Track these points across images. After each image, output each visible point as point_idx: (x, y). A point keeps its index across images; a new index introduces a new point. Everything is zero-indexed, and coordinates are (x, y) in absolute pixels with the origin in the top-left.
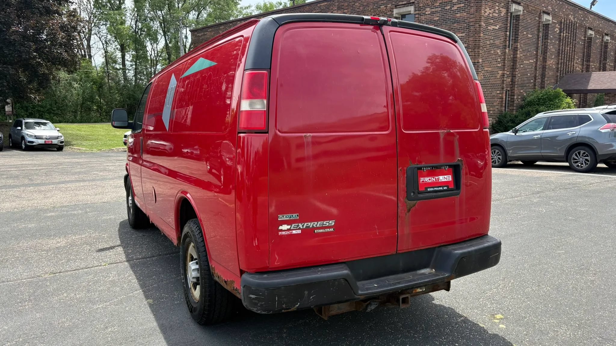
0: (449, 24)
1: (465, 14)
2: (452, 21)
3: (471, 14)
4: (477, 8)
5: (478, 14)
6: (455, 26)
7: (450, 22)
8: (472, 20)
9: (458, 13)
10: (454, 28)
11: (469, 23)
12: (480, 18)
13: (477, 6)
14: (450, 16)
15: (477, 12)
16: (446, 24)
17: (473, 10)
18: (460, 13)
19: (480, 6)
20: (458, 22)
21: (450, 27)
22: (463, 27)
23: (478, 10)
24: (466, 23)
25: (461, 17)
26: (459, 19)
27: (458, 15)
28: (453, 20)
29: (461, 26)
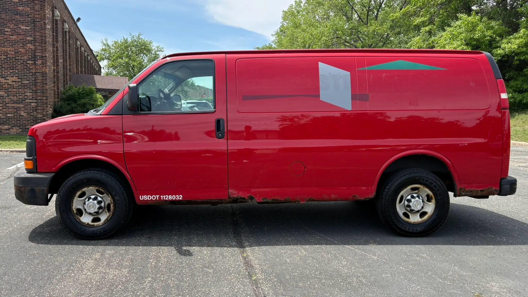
0: (10, 14)
1: (29, 9)
2: (13, 13)
3: (37, 11)
4: (41, 7)
5: (42, 12)
6: (18, 18)
7: (11, 12)
8: (37, 16)
9: (20, 6)
10: (16, 20)
11: (33, 18)
12: (44, 16)
13: (41, 5)
14: (10, 7)
15: (41, 10)
16: (5, 14)
17: (38, 8)
18: (23, 7)
19: (44, 6)
20: (21, 15)
21: (11, 18)
22: (27, 21)
23: (42, 8)
24: (30, 18)
25: (24, 10)
26: (21, 12)
27: (21, 8)
28: (14, 11)
29: (25, 19)
